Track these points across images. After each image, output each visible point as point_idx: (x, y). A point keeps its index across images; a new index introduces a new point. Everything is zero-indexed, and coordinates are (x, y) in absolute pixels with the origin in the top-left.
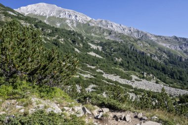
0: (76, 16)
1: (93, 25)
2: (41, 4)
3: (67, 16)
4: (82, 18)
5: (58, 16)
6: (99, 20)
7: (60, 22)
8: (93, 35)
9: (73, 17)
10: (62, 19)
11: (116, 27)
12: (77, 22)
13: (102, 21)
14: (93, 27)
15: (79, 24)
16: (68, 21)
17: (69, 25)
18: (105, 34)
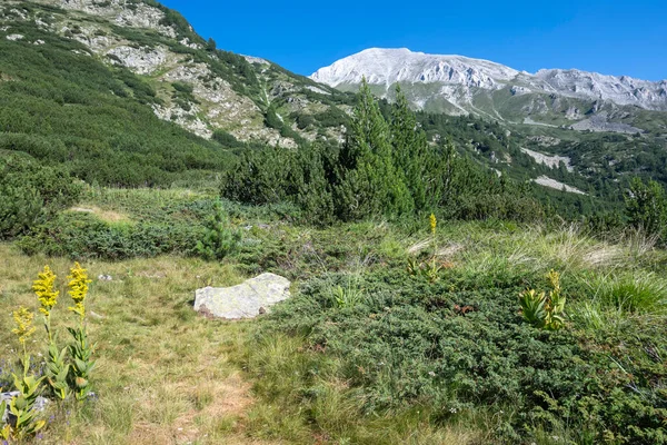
0: (470, 72)
1: (527, 91)
2: (369, 53)
3: (443, 76)
4: (489, 73)
5: (418, 79)
6: (543, 72)
7: (424, 95)
8: (528, 121)
9: (462, 77)
10: (429, 85)
11: (606, 87)
12: (475, 88)
13: (553, 74)
14: (527, 98)
15: (479, 96)
16: (446, 89)
17: (452, 100)
18: (571, 115)
